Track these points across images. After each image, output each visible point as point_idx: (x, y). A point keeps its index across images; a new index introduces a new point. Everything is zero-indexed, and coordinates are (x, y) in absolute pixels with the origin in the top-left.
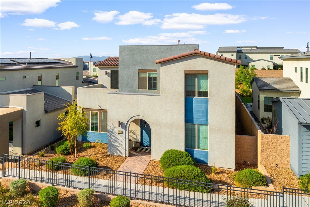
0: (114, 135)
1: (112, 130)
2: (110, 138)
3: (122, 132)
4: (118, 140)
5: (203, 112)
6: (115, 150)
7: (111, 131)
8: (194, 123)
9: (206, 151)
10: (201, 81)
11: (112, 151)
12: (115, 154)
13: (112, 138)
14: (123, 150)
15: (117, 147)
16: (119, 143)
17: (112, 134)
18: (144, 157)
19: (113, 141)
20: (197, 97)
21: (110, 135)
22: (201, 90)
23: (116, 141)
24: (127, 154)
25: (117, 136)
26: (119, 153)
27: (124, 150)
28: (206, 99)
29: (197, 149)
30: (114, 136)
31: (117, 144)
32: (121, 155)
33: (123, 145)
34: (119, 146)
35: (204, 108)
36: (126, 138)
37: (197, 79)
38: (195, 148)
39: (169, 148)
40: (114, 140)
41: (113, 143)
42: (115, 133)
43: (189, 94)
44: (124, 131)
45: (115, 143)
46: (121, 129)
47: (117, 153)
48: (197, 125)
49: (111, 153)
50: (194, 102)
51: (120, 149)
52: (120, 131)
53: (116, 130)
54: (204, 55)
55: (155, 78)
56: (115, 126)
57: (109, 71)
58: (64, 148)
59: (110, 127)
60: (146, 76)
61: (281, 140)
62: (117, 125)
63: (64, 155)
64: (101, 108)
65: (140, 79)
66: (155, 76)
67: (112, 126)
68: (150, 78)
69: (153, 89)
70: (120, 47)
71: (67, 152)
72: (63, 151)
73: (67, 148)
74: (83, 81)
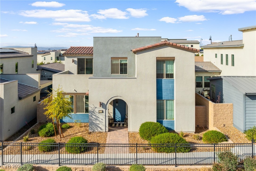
0: (94, 114)
1: (93, 110)
2: (91, 117)
3: (103, 111)
4: (99, 119)
5: (170, 90)
6: (96, 127)
7: (92, 112)
8: (163, 99)
9: (172, 121)
10: (168, 66)
11: (93, 129)
12: (96, 131)
13: (93, 118)
14: (103, 127)
15: (98, 125)
16: (99, 121)
17: (93, 114)
18: (121, 130)
19: (94, 120)
20: (165, 78)
21: (92, 115)
22: (168, 73)
23: (96, 119)
24: (107, 130)
25: (98, 115)
26: (99, 129)
27: (105, 127)
28: (172, 79)
29: (165, 120)
30: (95, 116)
31: (98, 122)
32: (101, 131)
33: (103, 122)
34: (99, 123)
35: (171, 86)
36: (106, 116)
37: (165, 64)
38: (164, 119)
39: (144, 121)
40: (95, 118)
41: (94, 122)
42: (96, 113)
43: (159, 76)
44: (104, 110)
45: (96, 121)
46: (101, 109)
47: (98, 130)
48: (165, 100)
49: (92, 130)
50: (163, 83)
51: (100, 126)
52: (100, 111)
53: (97, 110)
54: (172, 45)
55: (126, 65)
56: (95, 106)
57: (76, 59)
58: (47, 131)
59: (91, 107)
60: (118, 63)
61: (227, 107)
62: (98, 105)
63: (48, 137)
64: (76, 91)
65: (112, 65)
66: (126, 63)
67: (93, 107)
68: (121, 65)
69: (124, 74)
70: (94, 38)
71: (50, 134)
72: (47, 133)
73: (50, 131)
74: (37, 69)
